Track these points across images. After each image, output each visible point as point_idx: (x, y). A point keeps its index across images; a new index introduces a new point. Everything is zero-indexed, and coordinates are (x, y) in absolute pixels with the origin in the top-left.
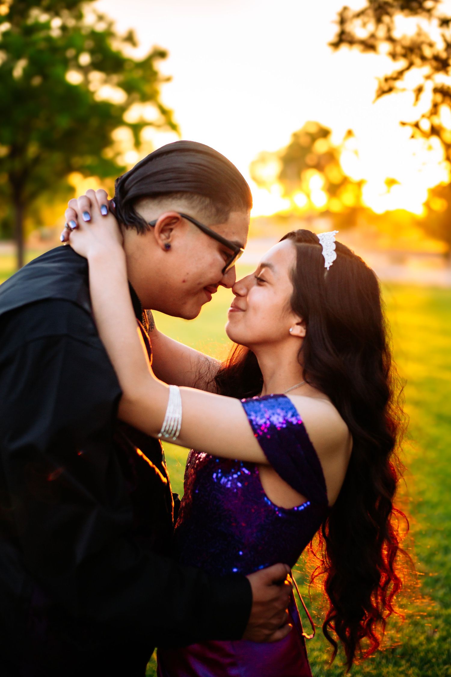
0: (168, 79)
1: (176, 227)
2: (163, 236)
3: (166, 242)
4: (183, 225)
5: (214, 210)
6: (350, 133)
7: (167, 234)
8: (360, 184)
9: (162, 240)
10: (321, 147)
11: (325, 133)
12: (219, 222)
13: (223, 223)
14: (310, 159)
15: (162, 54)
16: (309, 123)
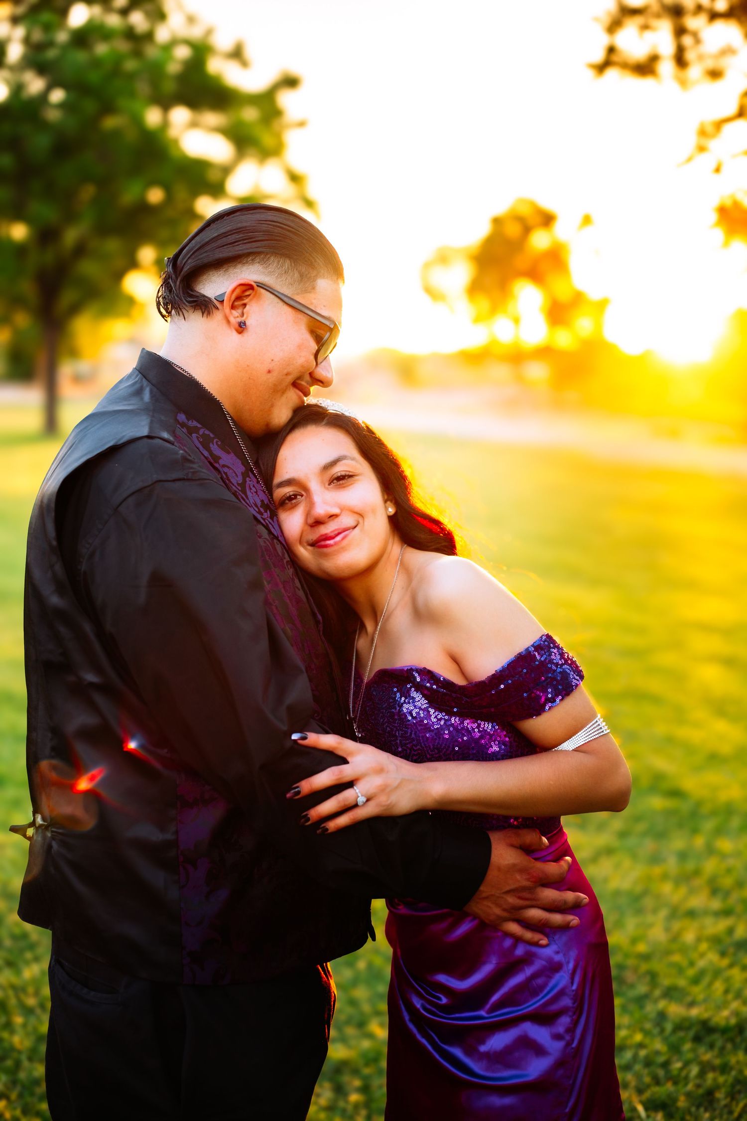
0: (302, 124)
1: (251, 300)
2: (236, 313)
3: (239, 320)
4: (258, 297)
5: (297, 275)
6: (587, 220)
7: (240, 311)
8: (602, 305)
9: (235, 318)
10: (540, 241)
11: (547, 220)
12: (306, 291)
13: (310, 292)
14: (521, 262)
15: (291, 82)
16: (522, 201)
